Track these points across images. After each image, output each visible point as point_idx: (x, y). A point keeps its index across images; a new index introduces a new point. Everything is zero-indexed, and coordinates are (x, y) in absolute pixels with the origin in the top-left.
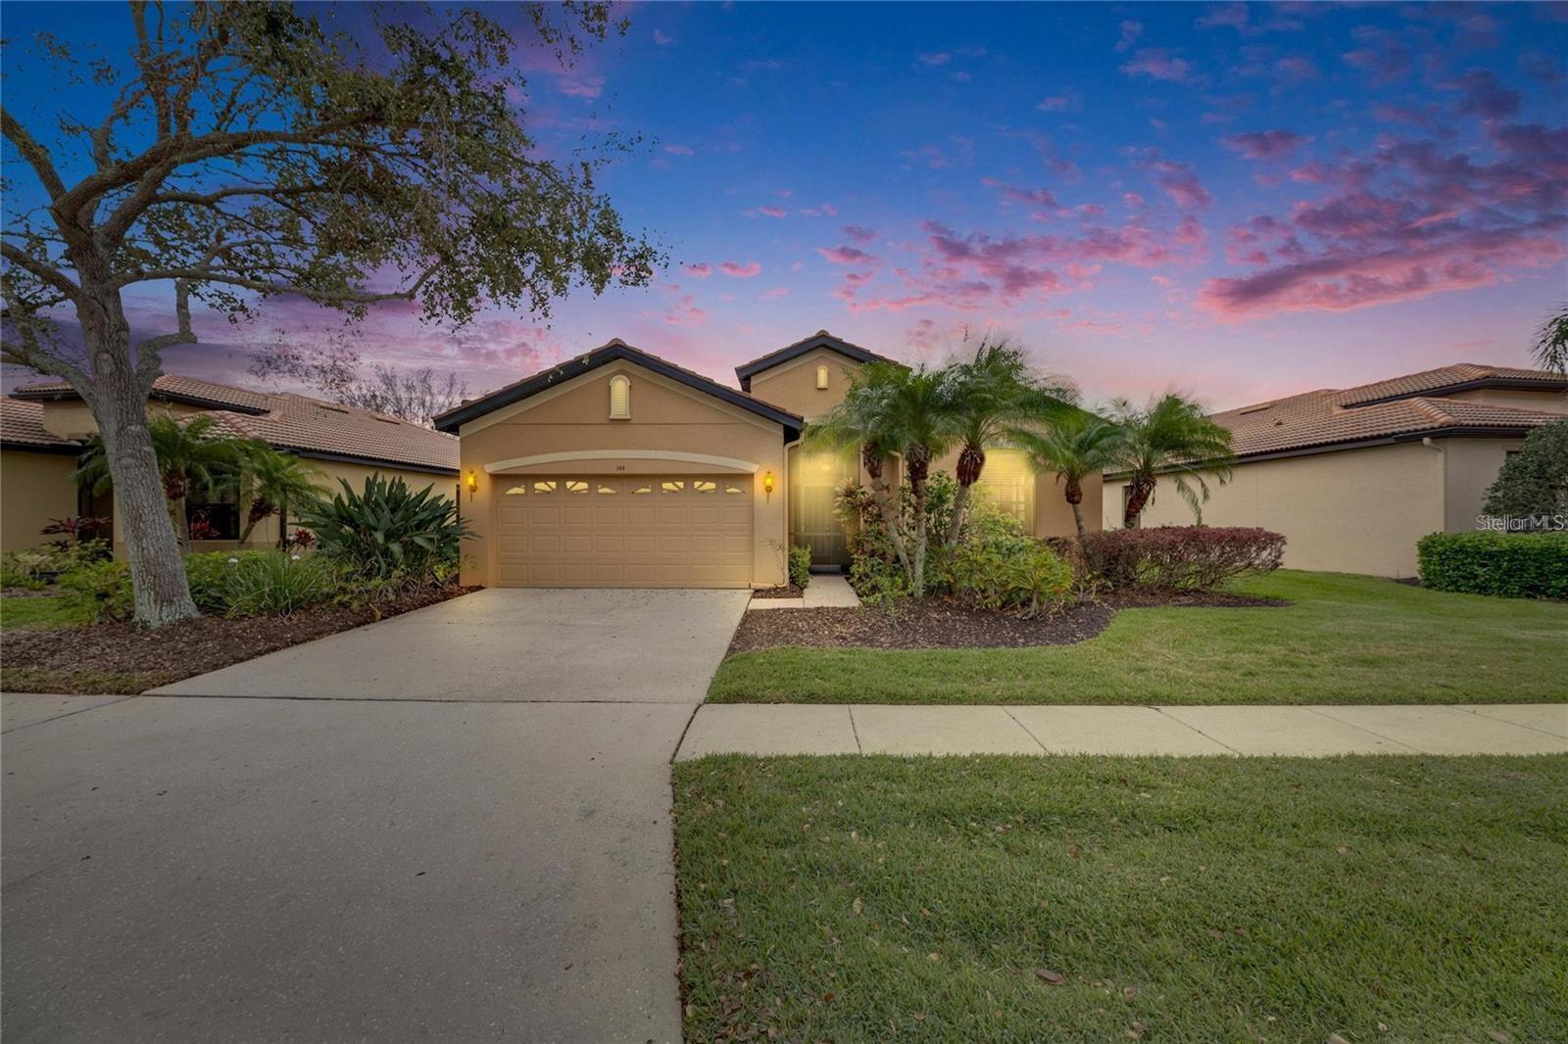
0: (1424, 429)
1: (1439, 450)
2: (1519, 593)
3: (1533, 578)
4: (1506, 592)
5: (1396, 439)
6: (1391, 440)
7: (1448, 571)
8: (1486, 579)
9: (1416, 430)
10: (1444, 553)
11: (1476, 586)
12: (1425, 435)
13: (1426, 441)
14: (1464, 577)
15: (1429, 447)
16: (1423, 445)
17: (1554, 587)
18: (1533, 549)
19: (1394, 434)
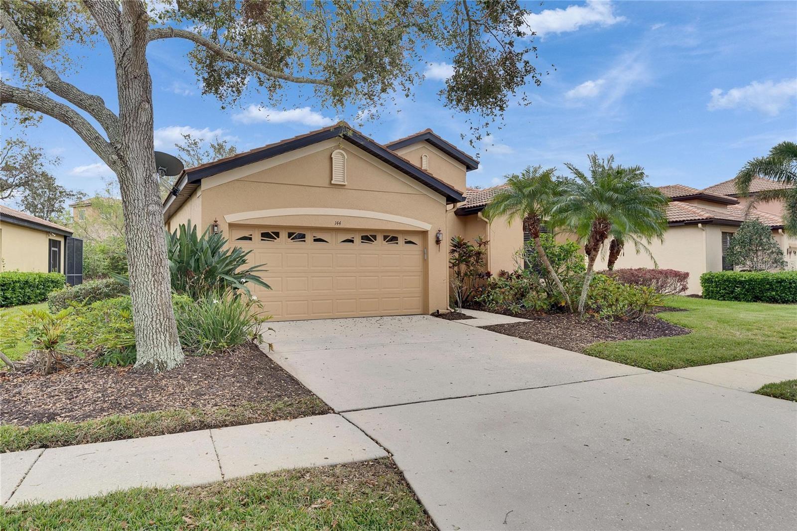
0: (699, 219)
1: (704, 230)
2: (751, 300)
3: (757, 293)
4: (745, 299)
5: (685, 223)
6: (683, 224)
7: (720, 290)
8: (738, 294)
9: (695, 220)
10: (718, 282)
11: (733, 297)
12: (699, 223)
13: (700, 225)
14: (727, 293)
15: (701, 229)
16: (698, 226)
17: (765, 297)
18: (758, 279)
19: (684, 221)
